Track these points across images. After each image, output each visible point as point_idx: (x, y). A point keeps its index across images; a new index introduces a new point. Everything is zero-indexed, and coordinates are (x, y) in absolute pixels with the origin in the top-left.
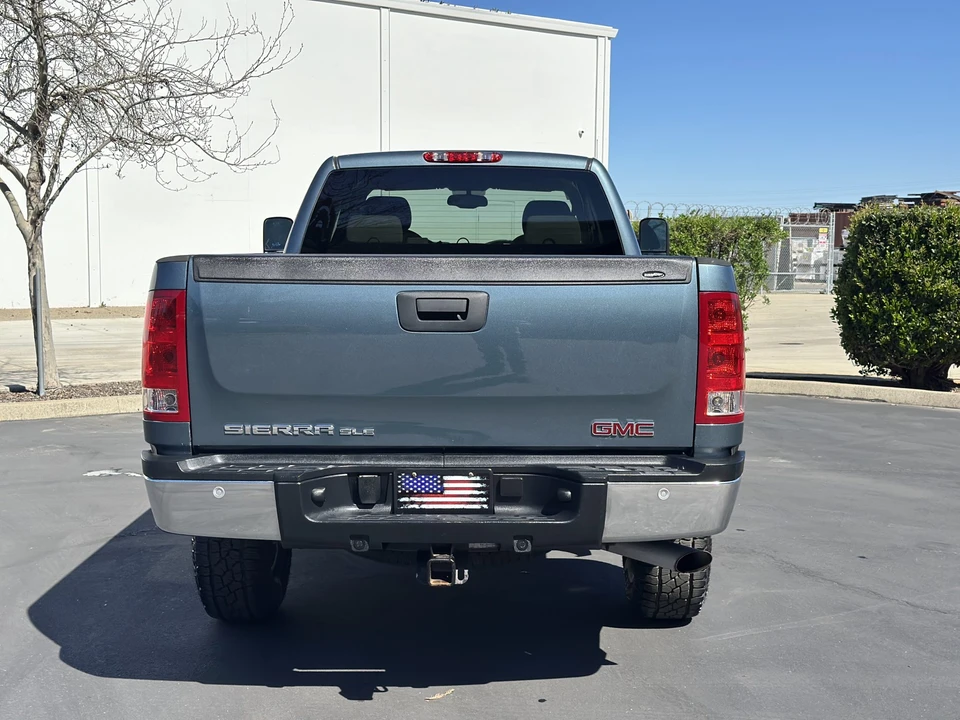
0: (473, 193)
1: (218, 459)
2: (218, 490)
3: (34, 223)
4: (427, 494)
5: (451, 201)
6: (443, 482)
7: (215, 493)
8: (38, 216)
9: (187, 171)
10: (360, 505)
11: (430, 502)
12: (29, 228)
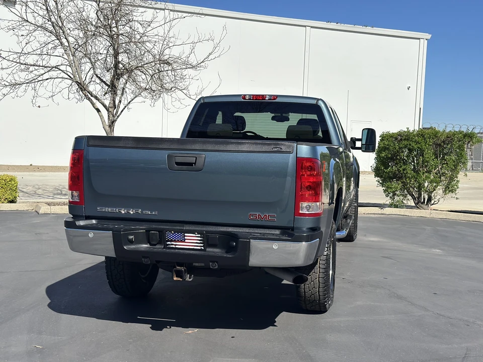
0: (284, 115)
1: (94, 221)
2: (91, 234)
3: (110, 126)
4: (178, 241)
5: (273, 118)
6: (185, 236)
7: (90, 235)
8: (112, 124)
9: (177, 104)
10: (151, 245)
11: (180, 245)
12: (107, 128)
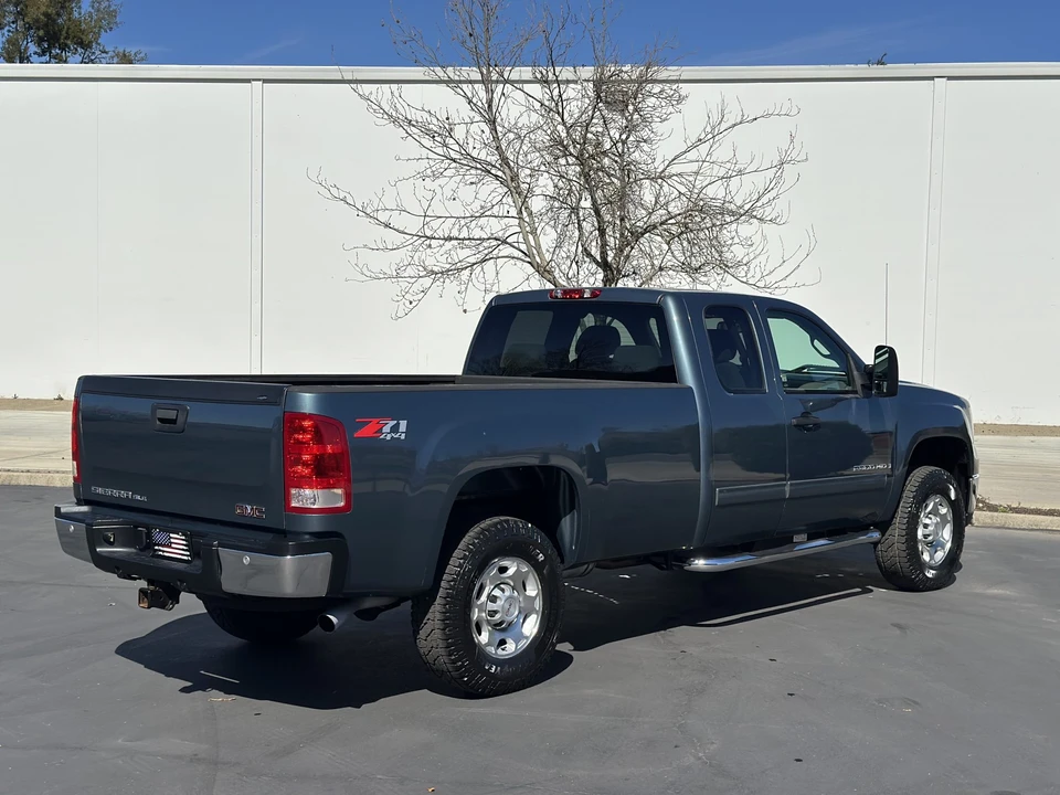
1: (85, 509)
2: (72, 528)
4: (165, 545)
6: (170, 538)
11: (167, 552)
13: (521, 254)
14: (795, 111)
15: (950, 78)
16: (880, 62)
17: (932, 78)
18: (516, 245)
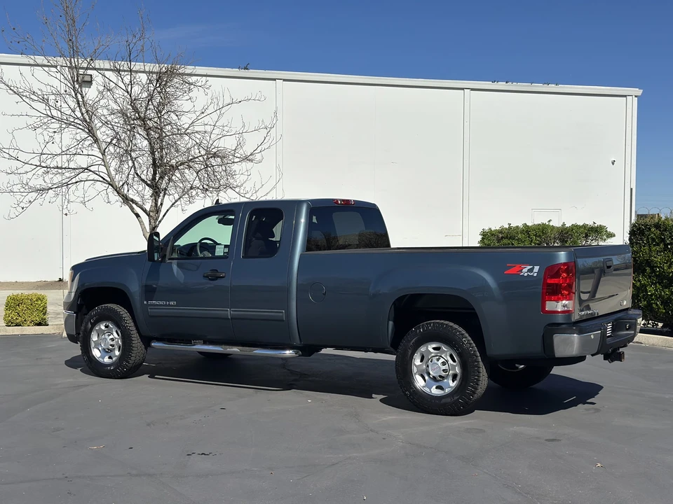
8: (154, 228)
13: (101, 179)
14: (263, 99)
15: (284, 80)
16: (246, 68)
17: (275, 80)
18: (97, 173)
